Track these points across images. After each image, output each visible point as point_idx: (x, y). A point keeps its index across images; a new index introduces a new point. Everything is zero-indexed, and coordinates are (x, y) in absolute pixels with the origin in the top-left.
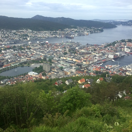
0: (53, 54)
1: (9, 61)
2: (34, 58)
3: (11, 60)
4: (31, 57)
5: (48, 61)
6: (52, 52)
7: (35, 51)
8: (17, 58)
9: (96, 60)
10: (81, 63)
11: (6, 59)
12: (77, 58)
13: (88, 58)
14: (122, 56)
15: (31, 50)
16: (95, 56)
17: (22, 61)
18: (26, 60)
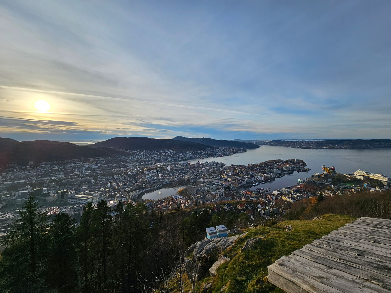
0: (197, 175)
1: (152, 182)
2: (178, 179)
4: (174, 178)
5: (193, 183)
7: (177, 172)
9: (245, 183)
10: (229, 185)
11: (148, 180)
12: (224, 179)
13: (235, 180)
14: (273, 178)
16: (244, 178)
17: (165, 183)
18: (169, 182)
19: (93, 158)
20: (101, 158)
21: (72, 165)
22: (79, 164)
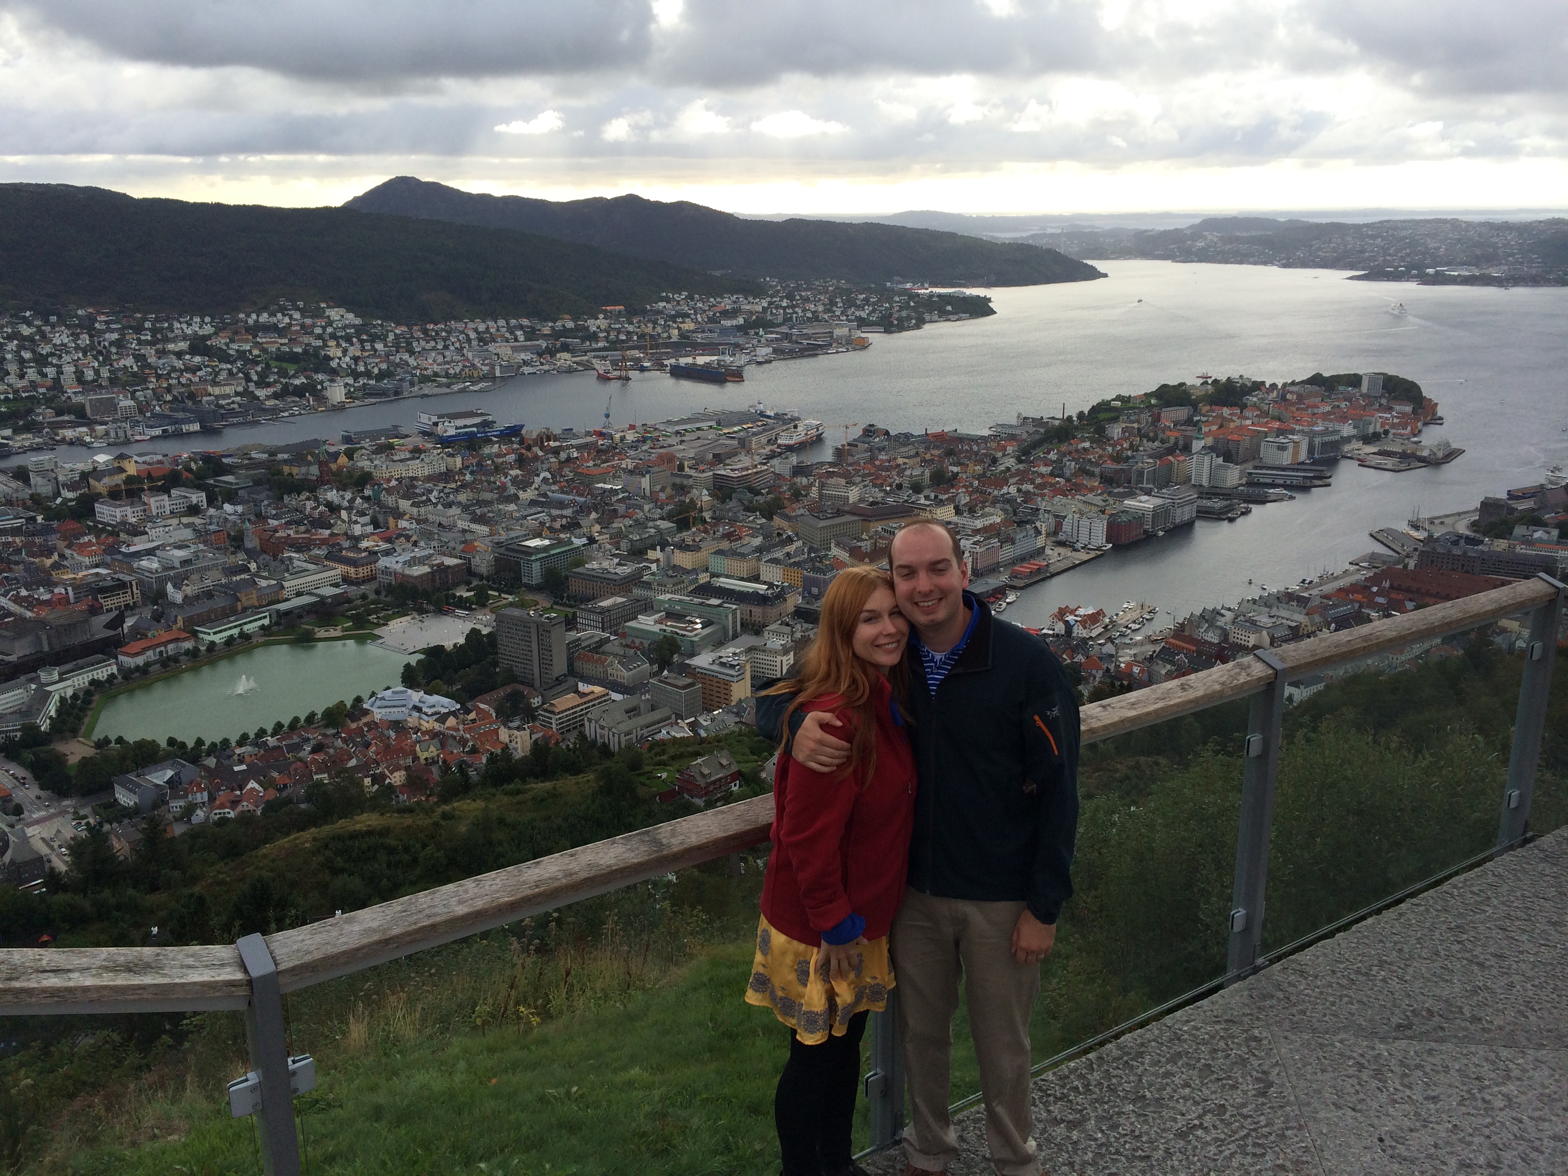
0: (573, 526)
1: (176, 596)
2: (412, 564)
3: (192, 589)
4: (374, 558)
5: (538, 589)
8: (245, 569)
12: (798, 553)
14: (1175, 524)
17: (299, 594)
18: (336, 585)
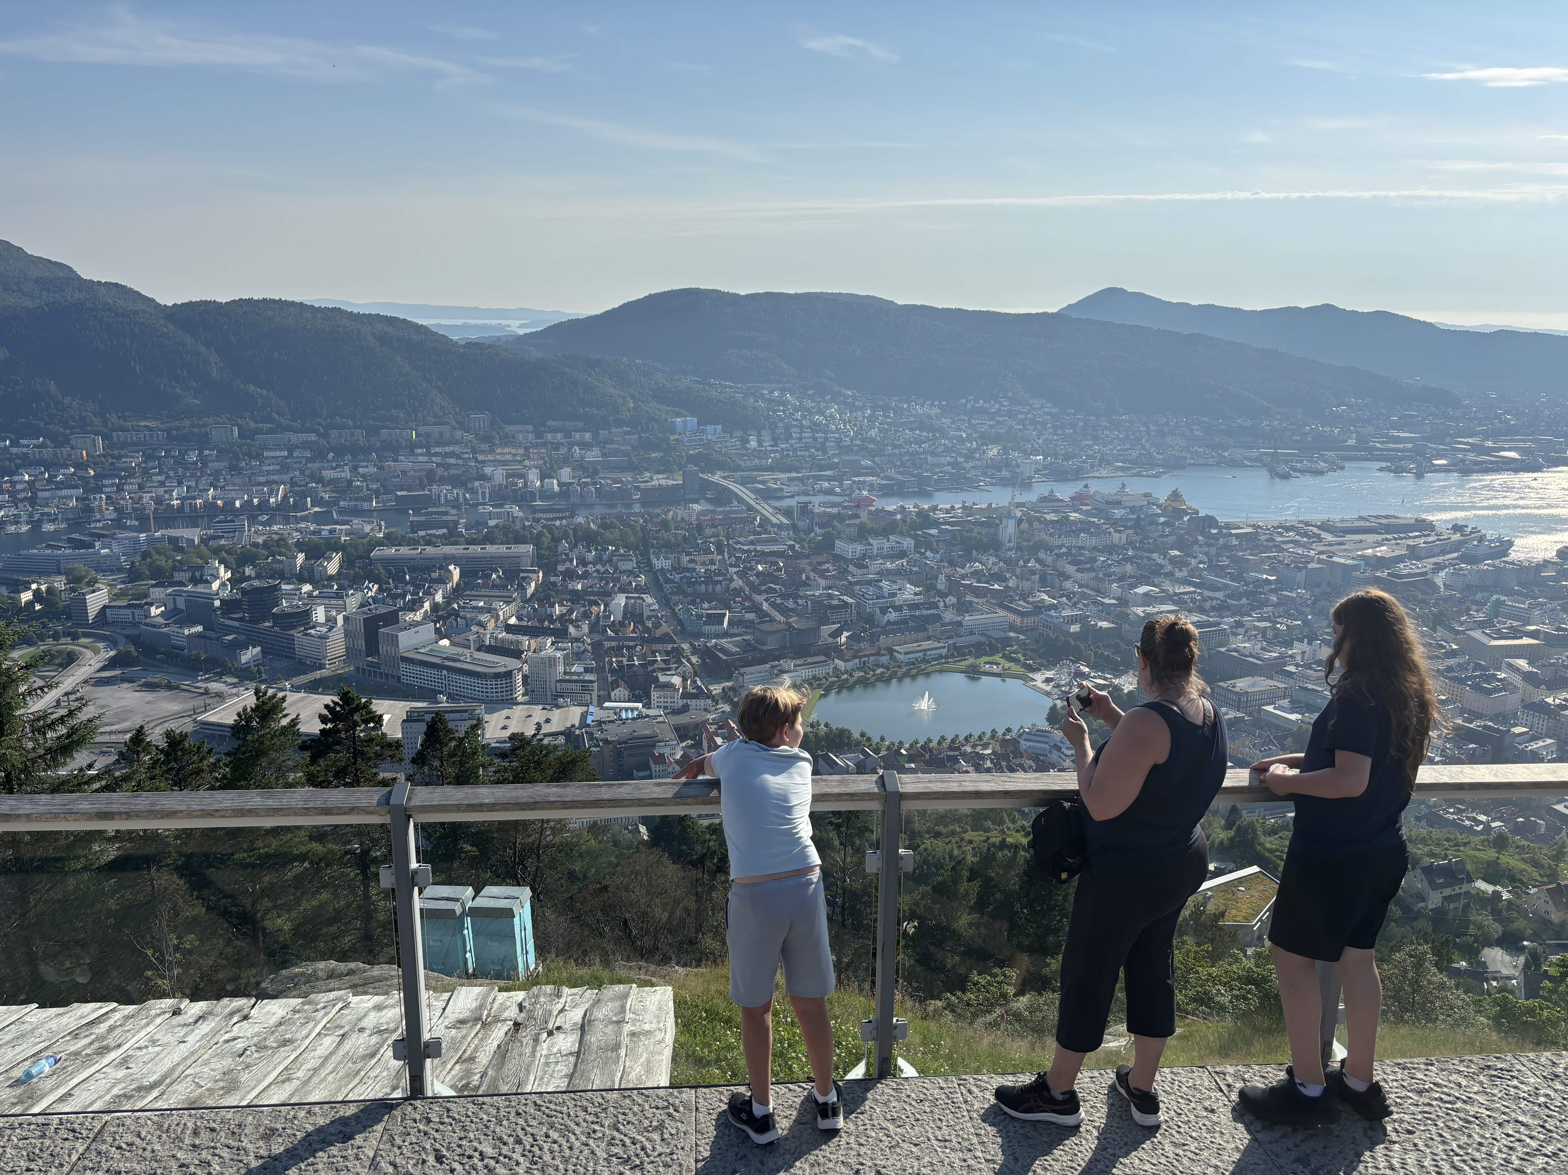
1: (881, 620)
3: (892, 616)
6: (1214, 588)
8: (935, 606)
11: (858, 605)
15: (1042, 555)
17: (972, 633)
18: (1003, 630)
19: (530, 428)
20: (577, 430)
21: (421, 459)
22: (452, 461)
